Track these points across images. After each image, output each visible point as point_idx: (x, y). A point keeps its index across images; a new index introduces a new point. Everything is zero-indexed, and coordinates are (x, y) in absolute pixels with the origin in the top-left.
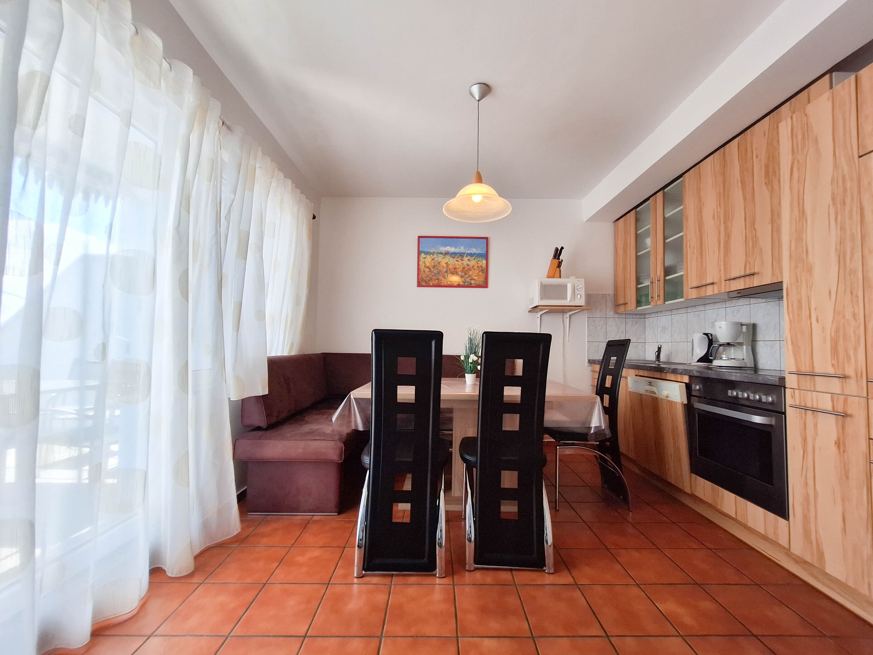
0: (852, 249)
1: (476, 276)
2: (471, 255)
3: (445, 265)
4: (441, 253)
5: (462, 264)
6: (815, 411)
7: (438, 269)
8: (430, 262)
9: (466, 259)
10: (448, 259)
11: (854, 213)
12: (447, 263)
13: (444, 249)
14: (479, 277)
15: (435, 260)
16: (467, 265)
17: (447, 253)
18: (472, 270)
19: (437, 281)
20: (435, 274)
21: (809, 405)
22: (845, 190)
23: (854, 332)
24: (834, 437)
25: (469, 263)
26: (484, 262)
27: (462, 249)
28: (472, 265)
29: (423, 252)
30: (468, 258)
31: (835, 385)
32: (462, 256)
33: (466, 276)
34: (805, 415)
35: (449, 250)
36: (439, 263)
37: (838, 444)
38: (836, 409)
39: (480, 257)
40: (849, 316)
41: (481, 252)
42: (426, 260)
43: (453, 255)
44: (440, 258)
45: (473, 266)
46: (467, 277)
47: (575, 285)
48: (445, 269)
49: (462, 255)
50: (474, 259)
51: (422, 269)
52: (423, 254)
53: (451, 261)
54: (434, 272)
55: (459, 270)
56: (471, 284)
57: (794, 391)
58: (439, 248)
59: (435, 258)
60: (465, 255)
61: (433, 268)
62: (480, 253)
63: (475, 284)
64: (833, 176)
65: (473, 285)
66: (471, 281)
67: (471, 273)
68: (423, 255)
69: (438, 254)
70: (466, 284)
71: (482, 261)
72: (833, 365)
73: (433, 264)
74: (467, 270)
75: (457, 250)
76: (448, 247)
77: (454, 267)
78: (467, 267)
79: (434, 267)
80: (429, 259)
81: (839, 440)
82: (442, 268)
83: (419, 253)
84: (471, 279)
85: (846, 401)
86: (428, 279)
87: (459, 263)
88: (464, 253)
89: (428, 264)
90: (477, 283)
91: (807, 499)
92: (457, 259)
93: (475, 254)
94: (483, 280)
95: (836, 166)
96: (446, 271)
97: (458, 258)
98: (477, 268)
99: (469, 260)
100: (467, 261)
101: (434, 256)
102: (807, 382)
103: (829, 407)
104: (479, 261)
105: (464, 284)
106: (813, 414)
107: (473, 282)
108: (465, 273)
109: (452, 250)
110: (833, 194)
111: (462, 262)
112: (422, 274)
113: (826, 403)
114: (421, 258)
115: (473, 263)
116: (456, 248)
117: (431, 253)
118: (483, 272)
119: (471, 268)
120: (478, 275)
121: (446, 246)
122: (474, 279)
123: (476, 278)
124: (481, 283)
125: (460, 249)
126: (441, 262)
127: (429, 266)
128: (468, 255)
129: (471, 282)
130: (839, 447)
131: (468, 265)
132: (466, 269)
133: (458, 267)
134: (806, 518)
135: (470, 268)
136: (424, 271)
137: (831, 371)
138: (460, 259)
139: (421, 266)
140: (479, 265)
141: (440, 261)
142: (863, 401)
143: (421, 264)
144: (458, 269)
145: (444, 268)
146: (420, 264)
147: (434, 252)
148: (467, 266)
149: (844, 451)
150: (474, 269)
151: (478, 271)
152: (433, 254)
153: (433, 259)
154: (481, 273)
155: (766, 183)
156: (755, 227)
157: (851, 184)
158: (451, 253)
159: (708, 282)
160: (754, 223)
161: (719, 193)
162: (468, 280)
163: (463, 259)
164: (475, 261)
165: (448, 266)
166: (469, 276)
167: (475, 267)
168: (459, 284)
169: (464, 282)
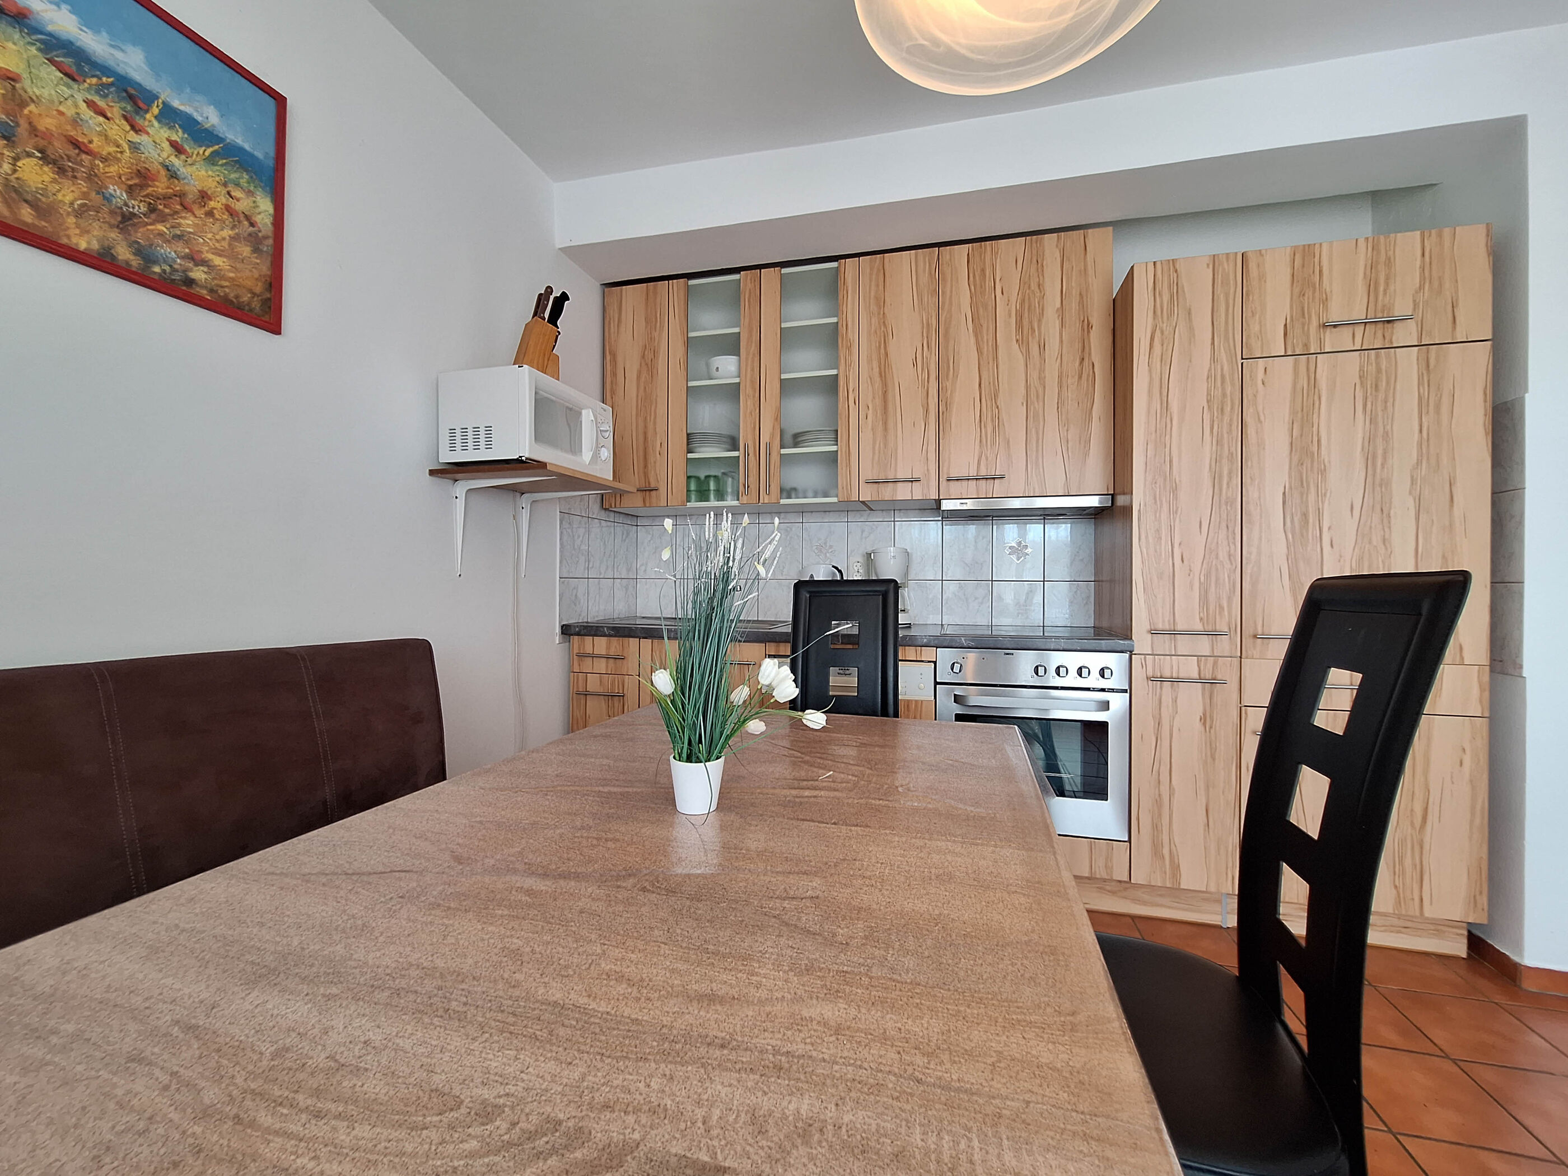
0: (1230, 473)
1: (219, 253)
5: (134, 146)
6: (1175, 681)
9: (158, 131)
10: (14, 52)
11: (1234, 427)
12: (9, 77)
14: (239, 265)
16: (165, 167)
18: (200, 212)
21: (1167, 673)
22: (1224, 395)
23: (1229, 577)
24: (1200, 713)
25: (175, 161)
26: (265, 205)
28: (197, 184)
31: (1204, 645)
33: (160, 227)
34: (1161, 688)
37: (1203, 720)
38: (1202, 676)
40: (1223, 555)
45: (204, 195)
46: (161, 234)
47: (599, 420)
50: (211, 161)
53: (56, 93)
55: (111, 169)
56: (189, 281)
57: (1145, 658)
60: (155, 111)
62: (241, 149)
63: (211, 291)
64: (1210, 370)
65: (202, 292)
66: (186, 262)
67: (187, 222)
70: (156, 268)
71: (248, 191)
72: (1201, 619)
74: (166, 197)
77: (71, 133)
78: (162, 178)
81: (1204, 714)
84: (192, 258)
85: (1215, 663)
87: (111, 130)
90: (224, 288)
91: (1158, 802)
92: (97, 100)
94: (258, 289)
95: (1213, 359)
98: (226, 218)
99: (177, 148)
102: (1164, 644)
103: (1195, 675)
104: (236, 184)
105: (144, 268)
106: (1172, 686)
107: (199, 274)
108: (152, 209)
110: (1209, 394)
113: (1190, 668)
115: (199, 174)
118: (256, 250)
119: (189, 197)
120: (230, 254)
122: (205, 262)
123: (218, 261)
124: (241, 295)
129: (189, 275)
130: (1204, 724)
131: (173, 175)
132: (160, 188)
133: (99, 146)
134: (1156, 828)
135: (183, 194)
137: (1199, 627)
138: (117, 110)
140: (236, 206)
142: (1236, 661)
144: (104, 159)
148: (163, 172)
149: (1211, 727)
150: (210, 214)
151: (230, 232)
154: (244, 249)
155: (1017, 341)
156: (998, 404)
157: (1232, 389)
158: (50, 35)
159: (900, 475)
160: (996, 396)
161: (928, 324)
162: (166, 250)
164: (217, 172)
165: (18, 100)
166: (178, 237)
167: (212, 203)
168: (106, 253)
169: (145, 256)
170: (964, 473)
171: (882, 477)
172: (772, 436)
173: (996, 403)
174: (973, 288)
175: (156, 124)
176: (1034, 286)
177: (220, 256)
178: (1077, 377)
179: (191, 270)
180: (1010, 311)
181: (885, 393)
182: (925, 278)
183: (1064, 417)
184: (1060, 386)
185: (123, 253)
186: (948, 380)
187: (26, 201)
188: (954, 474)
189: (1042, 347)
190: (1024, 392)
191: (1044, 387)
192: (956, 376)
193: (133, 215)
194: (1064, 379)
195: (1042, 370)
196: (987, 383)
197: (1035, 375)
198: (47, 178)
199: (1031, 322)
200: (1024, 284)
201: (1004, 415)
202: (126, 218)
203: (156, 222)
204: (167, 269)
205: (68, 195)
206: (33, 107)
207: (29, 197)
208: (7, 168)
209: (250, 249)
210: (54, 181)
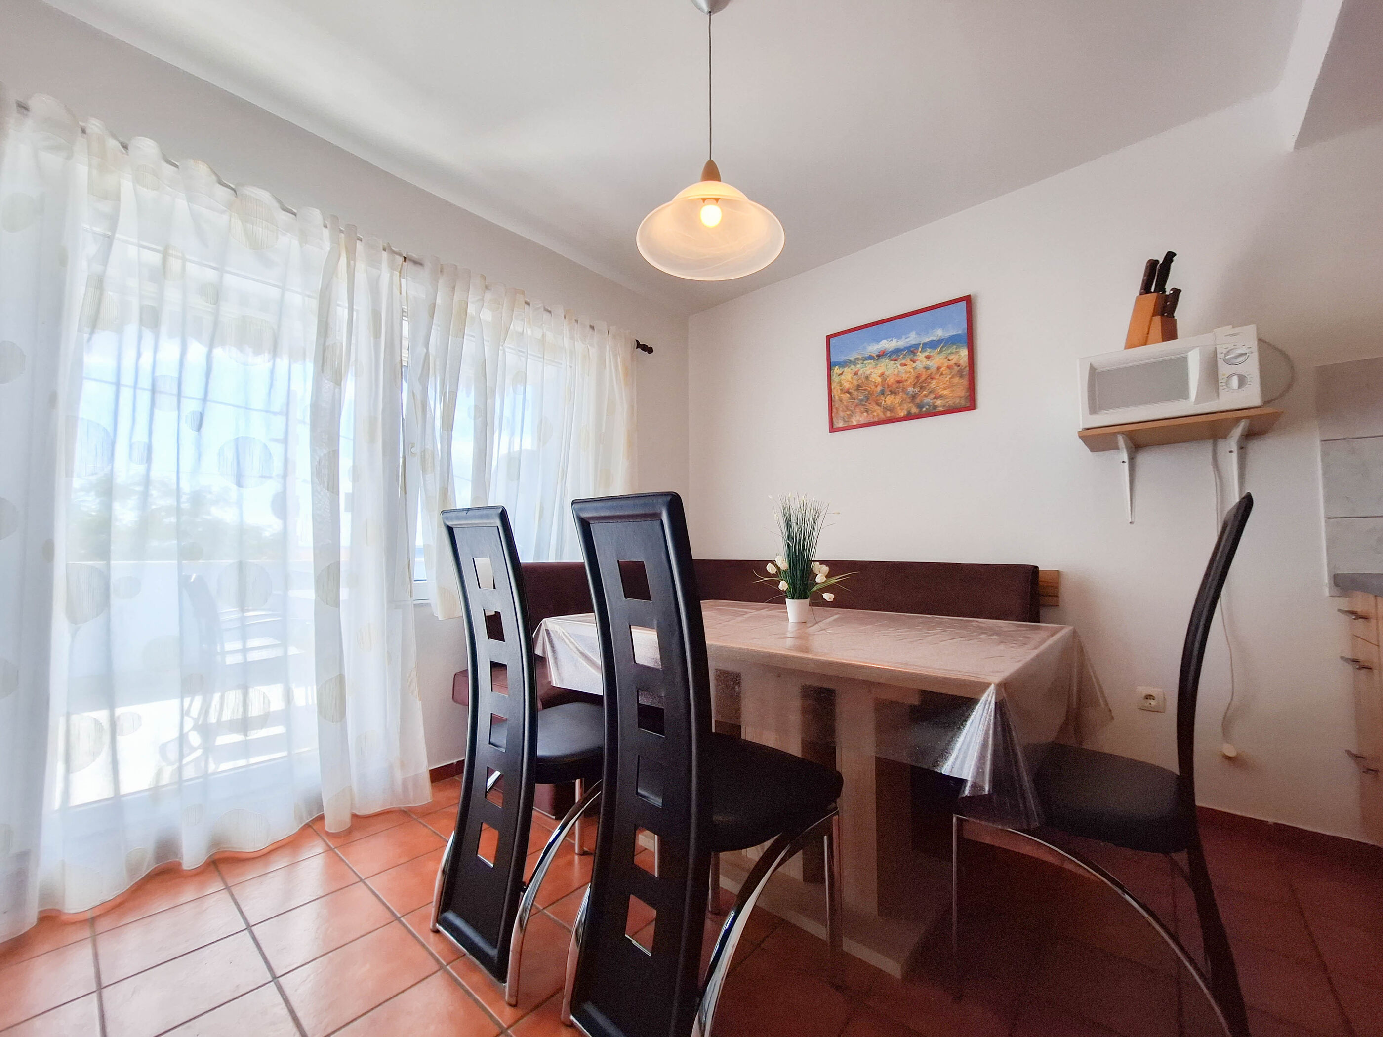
1: (945, 389)
2: (933, 345)
3: (879, 380)
4: (871, 358)
5: (915, 368)
7: (865, 390)
8: (850, 379)
9: (921, 356)
10: (885, 365)
12: (882, 374)
13: (874, 348)
14: (956, 388)
15: (860, 373)
16: (925, 368)
17: (881, 355)
18: (937, 377)
19: (866, 414)
20: (861, 400)
25: (928, 363)
26: (964, 352)
27: (912, 338)
28: (936, 366)
29: (836, 364)
30: (927, 353)
32: (912, 352)
33: (924, 392)
35: (886, 346)
36: (867, 378)
39: (953, 344)
41: (955, 333)
42: (843, 377)
43: (895, 354)
44: (868, 368)
45: (939, 368)
46: (925, 395)
48: (879, 388)
49: (912, 350)
50: (941, 351)
51: (837, 397)
52: (837, 367)
53: (891, 369)
54: (858, 399)
55: (909, 382)
56: (935, 407)
58: (865, 348)
59: (859, 370)
60: (920, 349)
61: (855, 390)
62: (952, 336)
63: (944, 406)
65: (941, 409)
66: (935, 400)
67: (933, 384)
68: (836, 370)
69: (864, 361)
70: (925, 410)
71: (958, 352)
73: (855, 383)
74: (926, 379)
75: (901, 343)
76: (884, 341)
77: (898, 379)
78: (924, 373)
79: (858, 387)
80: (847, 376)
82: (873, 387)
83: (830, 367)
84: (936, 398)
86: (848, 413)
87: (908, 368)
88: (916, 346)
89: (847, 385)
90: (950, 402)
92: (903, 362)
93: (940, 341)
94: (962, 395)
96: (883, 392)
97: (904, 358)
98: (948, 371)
99: (928, 357)
100: (925, 359)
101: (858, 366)
104: (951, 353)
105: (921, 411)
107: (939, 402)
108: (921, 387)
109: (892, 344)
111: (915, 365)
112: (837, 406)
114: (835, 378)
115: (938, 360)
116: (899, 337)
117: (850, 361)
118: (961, 376)
119: (934, 373)
120: (951, 386)
121: (878, 341)
122: (941, 396)
123: (945, 392)
124: (957, 401)
125: (907, 340)
126: (871, 374)
127: (848, 389)
128: (925, 346)
129: (936, 404)
131: (927, 369)
132: (923, 377)
133: (905, 376)
135: (931, 374)
136: (841, 400)
138: (909, 359)
139: (835, 392)
140: (952, 363)
141: (868, 373)
143: (834, 388)
144: (906, 380)
145: (876, 386)
146: (832, 387)
147: (857, 359)
148: (924, 370)
150: (942, 374)
151: (950, 376)
152: (854, 362)
153: (856, 374)
154: (956, 380)
158: (890, 352)
162: (927, 400)
163: (915, 358)
164: (943, 355)
165: (884, 380)
166: (930, 392)
167: (942, 369)
168: (909, 413)
169: (920, 407)
175: (920, 354)
177: (946, 389)
179: (936, 402)
185: (914, 410)
187: (888, 410)
193: (915, 394)
198: (892, 399)
202: (914, 397)
203: (923, 391)
204: (927, 407)
205: (898, 400)
206: (888, 379)
207: (888, 408)
208: (883, 403)
209: (958, 378)
210: (894, 398)
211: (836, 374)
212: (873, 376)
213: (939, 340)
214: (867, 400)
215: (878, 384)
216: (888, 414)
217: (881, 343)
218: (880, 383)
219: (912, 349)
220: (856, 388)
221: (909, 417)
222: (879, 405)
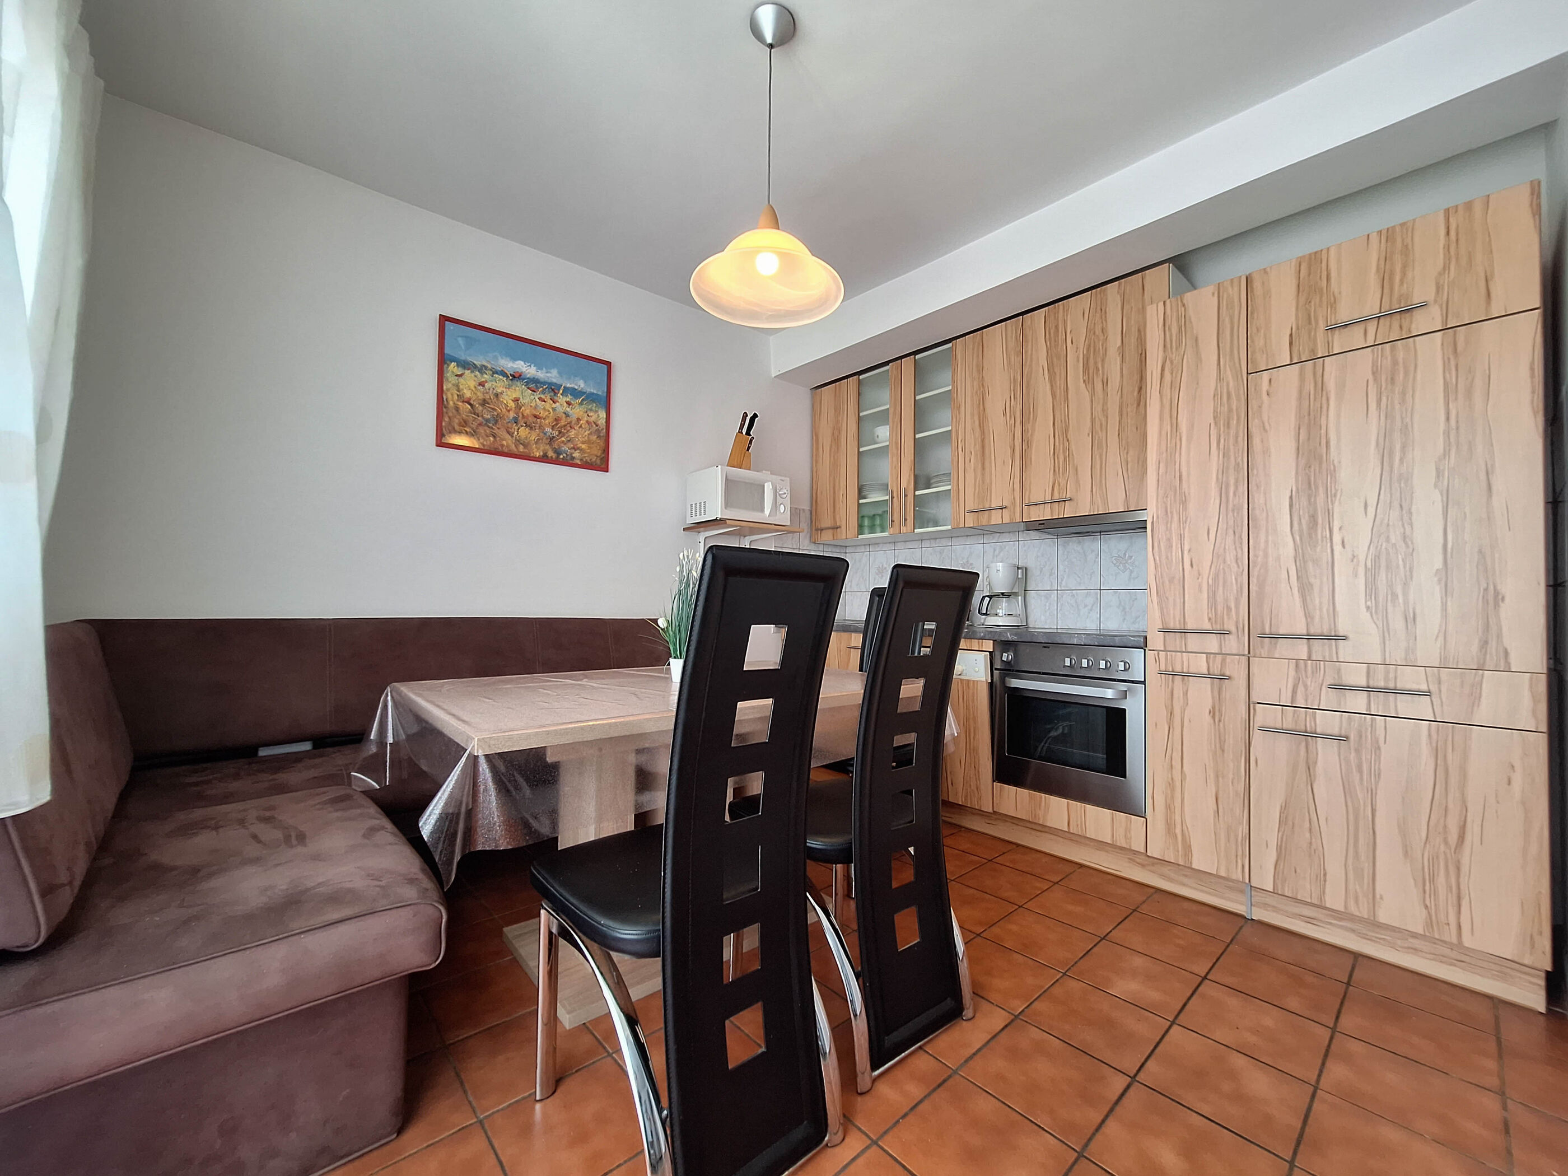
0: (1237, 481)
1: (583, 443)
2: (575, 393)
3: (512, 405)
4: (503, 373)
5: (554, 409)
6: (1185, 676)
7: (493, 409)
8: (472, 387)
9: (562, 399)
10: (518, 391)
11: (1240, 439)
12: (516, 400)
13: (508, 365)
14: (592, 446)
15: (487, 385)
16: (565, 413)
17: (516, 377)
18: (577, 428)
19: (492, 439)
20: (487, 420)
21: (1178, 668)
22: (1230, 410)
23: (1236, 579)
24: (1209, 706)
25: (568, 409)
26: (603, 415)
27: (553, 376)
28: (576, 416)
29: (453, 359)
30: (568, 399)
31: (1212, 644)
32: (553, 390)
33: (563, 439)
34: (1173, 681)
35: (524, 370)
36: (497, 395)
37: (1212, 713)
38: (1211, 673)
39: (593, 401)
40: (1230, 557)
41: (595, 391)
42: (461, 380)
43: (534, 384)
44: (499, 384)
45: (579, 420)
46: (563, 442)
47: (778, 488)
48: (512, 415)
49: (553, 389)
50: (581, 404)
51: (451, 403)
52: (453, 364)
53: (530, 400)
54: (482, 416)
55: (547, 421)
56: (573, 458)
57: (1158, 654)
58: (496, 358)
59: (486, 382)
60: (561, 391)
61: (480, 404)
62: (593, 393)
63: (581, 460)
64: (1216, 389)
65: (578, 462)
66: (572, 451)
67: (572, 433)
68: (452, 367)
69: (494, 373)
70: (562, 457)
71: (596, 411)
72: (1210, 619)
73: (481, 396)
74: (565, 426)
75: (541, 375)
76: (521, 363)
77: (535, 412)
78: (564, 418)
79: (484, 403)
80: (469, 382)
81: (1214, 708)
82: (504, 410)
83: (443, 359)
84: (574, 448)
85: (1224, 661)
87: (547, 406)
88: (557, 386)
89: (468, 394)
90: (586, 458)
91: (1171, 785)
92: (543, 396)
93: (583, 394)
94: (599, 454)
95: (1220, 379)
96: (516, 421)
97: (543, 392)
98: (587, 426)
99: (569, 403)
100: (565, 404)
101: (485, 376)
102: (1175, 641)
103: (1204, 670)
104: (591, 410)
105: (558, 457)
106: (1183, 680)
107: (576, 454)
108: (560, 432)
109: (531, 371)
110: (1215, 411)
111: (554, 406)
112: (450, 414)
113: (1200, 664)
114: (447, 376)
115: (577, 411)
116: (539, 368)
117: (476, 366)
118: (598, 437)
119: (574, 422)
120: (588, 442)
121: (514, 359)
122: (579, 449)
123: (583, 446)
124: (594, 460)
125: (549, 375)
126: (501, 393)
127: (470, 399)
128: (567, 391)
129: (574, 455)
130: (1214, 717)
131: (567, 415)
132: (563, 423)
133: (543, 414)
134: (1169, 808)
135: (571, 422)
136: (457, 409)
137: (1207, 626)
138: (548, 397)
139: (450, 396)
140: (591, 420)
141: (499, 391)
142: (1244, 659)
143: (448, 390)
144: (544, 418)
145: (509, 411)
146: (445, 387)
147: (484, 367)
148: (564, 415)
149: (1220, 721)
150: (581, 427)
151: (588, 432)
152: (482, 369)
153: (482, 384)
154: (594, 438)
155: (1084, 381)
156: (1069, 437)
157: (1237, 404)
158: (528, 378)
159: (993, 505)
160: (1067, 431)
161: (1014, 379)
162: (565, 448)
163: (555, 398)
164: (583, 408)
165: (518, 407)
166: (569, 441)
167: (581, 422)
168: (545, 455)
169: (558, 452)
170: (1042, 499)
171: (980, 507)
172: (909, 483)
173: (1066, 437)
174: (1048, 343)
175: (561, 397)
176: (1098, 331)
177: (585, 443)
178: (1135, 405)
179: (574, 453)
180: (1078, 358)
181: (983, 441)
182: (1012, 344)
183: (1124, 442)
184: (1121, 415)
185: (551, 454)
186: (1029, 423)
187: (521, 444)
188: (1033, 500)
189: (1105, 383)
190: (1089, 424)
191: (1107, 417)
192: (1035, 419)
193: (554, 437)
194: (1124, 409)
195: (1105, 403)
196: (1060, 421)
197: (1098, 408)
198: (527, 433)
199: (1096, 363)
200: (1090, 331)
201: (1073, 447)
202: (552, 439)
203: (561, 437)
204: (565, 455)
205: (533, 437)
206: (523, 408)
207: (522, 442)
208: (516, 433)
209: (596, 437)
210: (529, 433)
211: (453, 372)
212: (504, 396)
213: (580, 392)
214: (496, 424)
215: (511, 409)
216: (521, 448)
217: (517, 362)
218: (513, 409)
219: (553, 387)
220: (480, 402)
221: (544, 459)
222: (511, 435)
